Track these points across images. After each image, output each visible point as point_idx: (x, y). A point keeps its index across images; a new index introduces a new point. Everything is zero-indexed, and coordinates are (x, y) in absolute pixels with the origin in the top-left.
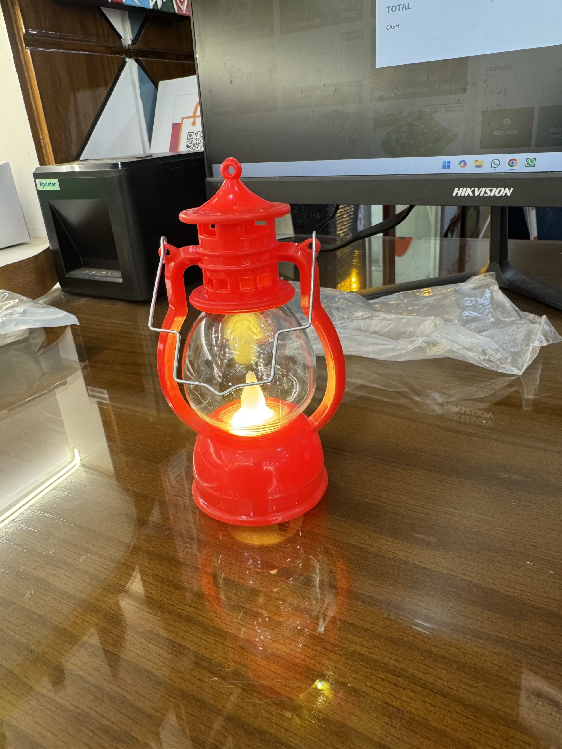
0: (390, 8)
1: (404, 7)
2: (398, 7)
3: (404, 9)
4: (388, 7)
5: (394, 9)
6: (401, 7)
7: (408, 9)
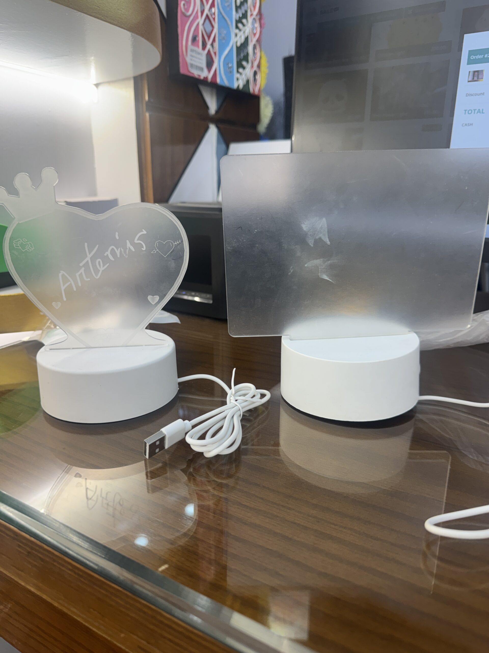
0: (467, 112)
1: (479, 111)
2: (473, 111)
3: (479, 113)
4: (465, 110)
5: (470, 112)
6: (476, 111)
7: (483, 113)
